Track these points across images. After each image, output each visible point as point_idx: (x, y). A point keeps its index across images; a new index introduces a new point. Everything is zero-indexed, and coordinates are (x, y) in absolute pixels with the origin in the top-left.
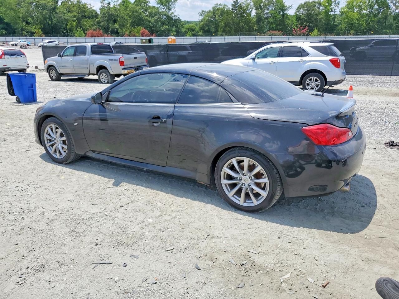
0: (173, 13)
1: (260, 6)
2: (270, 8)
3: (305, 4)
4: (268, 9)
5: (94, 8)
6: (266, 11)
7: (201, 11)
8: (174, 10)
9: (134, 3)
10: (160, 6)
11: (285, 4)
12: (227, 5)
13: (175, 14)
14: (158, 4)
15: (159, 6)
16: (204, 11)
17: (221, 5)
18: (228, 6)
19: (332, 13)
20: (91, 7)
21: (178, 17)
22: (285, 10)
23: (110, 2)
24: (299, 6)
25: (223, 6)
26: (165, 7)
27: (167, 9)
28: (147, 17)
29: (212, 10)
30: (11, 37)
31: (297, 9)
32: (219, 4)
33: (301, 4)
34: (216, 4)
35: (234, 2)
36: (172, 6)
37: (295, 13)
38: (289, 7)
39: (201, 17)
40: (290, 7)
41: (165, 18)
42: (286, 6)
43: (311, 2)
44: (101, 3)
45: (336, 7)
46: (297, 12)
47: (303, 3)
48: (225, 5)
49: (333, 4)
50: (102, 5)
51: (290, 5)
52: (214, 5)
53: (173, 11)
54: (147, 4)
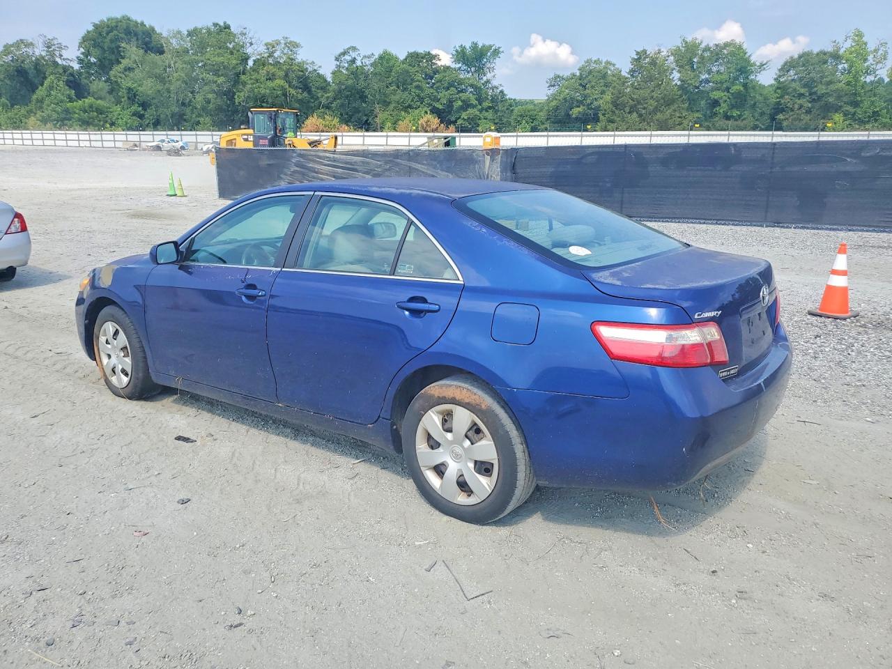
0: (488, 81)
1: (691, 63)
2: (714, 69)
3: (800, 57)
4: (709, 72)
5: (321, 72)
6: (704, 76)
7: (552, 76)
8: (493, 74)
9: (406, 59)
10: (460, 65)
11: (753, 59)
12: (613, 61)
13: (495, 83)
14: (457, 61)
15: (458, 66)
16: (559, 77)
17: (598, 62)
18: (614, 65)
19: (869, 79)
20: (316, 68)
21: (500, 89)
22: (752, 72)
23: (355, 58)
24: (786, 63)
25: (604, 64)
26: (473, 69)
27: (475, 71)
28: (432, 91)
29: (578, 74)
30: (151, 133)
31: (780, 70)
32: (595, 61)
33: (792, 58)
34: (589, 62)
35: (638, 53)
36: (488, 65)
37: (775, 79)
38: (762, 65)
39: (553, 91)
40: (765, 66)
41: (471, 92)
42: (754, 64)
43: (816, 51)
44: (337, 59)
45: (880, 65)
46: (780, 76)
47: (796, 56)
48: (608, 63)
49: (870, 58)
50: (338, 64)
51: (765, 62)
52: (583, 63)
53: (489, 76)
54: (434, 61)
